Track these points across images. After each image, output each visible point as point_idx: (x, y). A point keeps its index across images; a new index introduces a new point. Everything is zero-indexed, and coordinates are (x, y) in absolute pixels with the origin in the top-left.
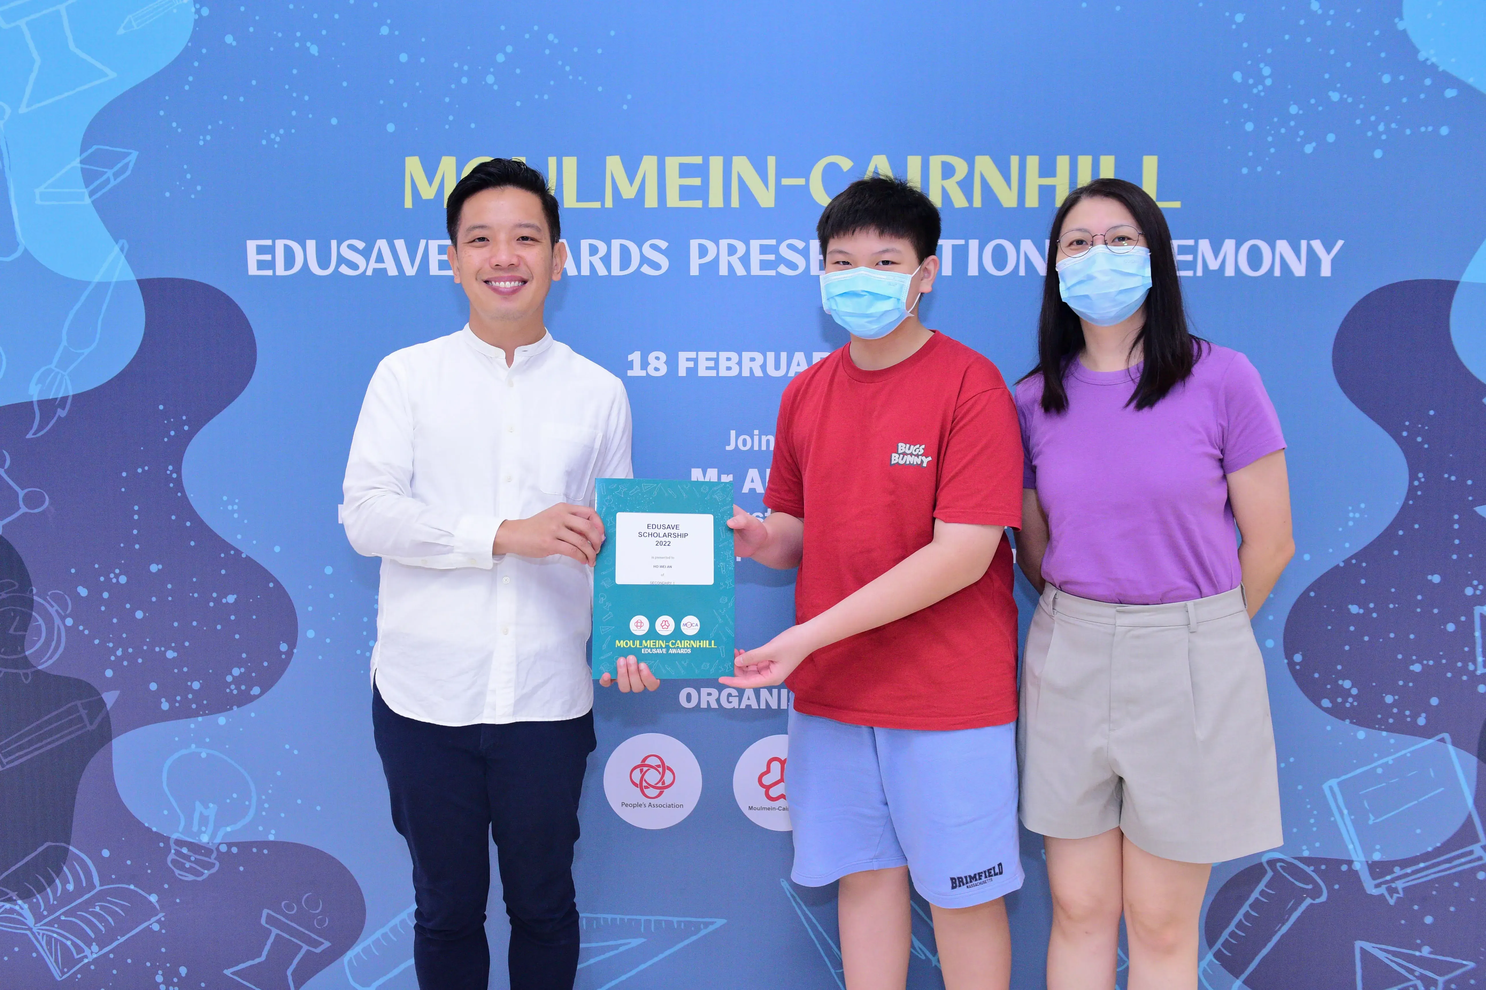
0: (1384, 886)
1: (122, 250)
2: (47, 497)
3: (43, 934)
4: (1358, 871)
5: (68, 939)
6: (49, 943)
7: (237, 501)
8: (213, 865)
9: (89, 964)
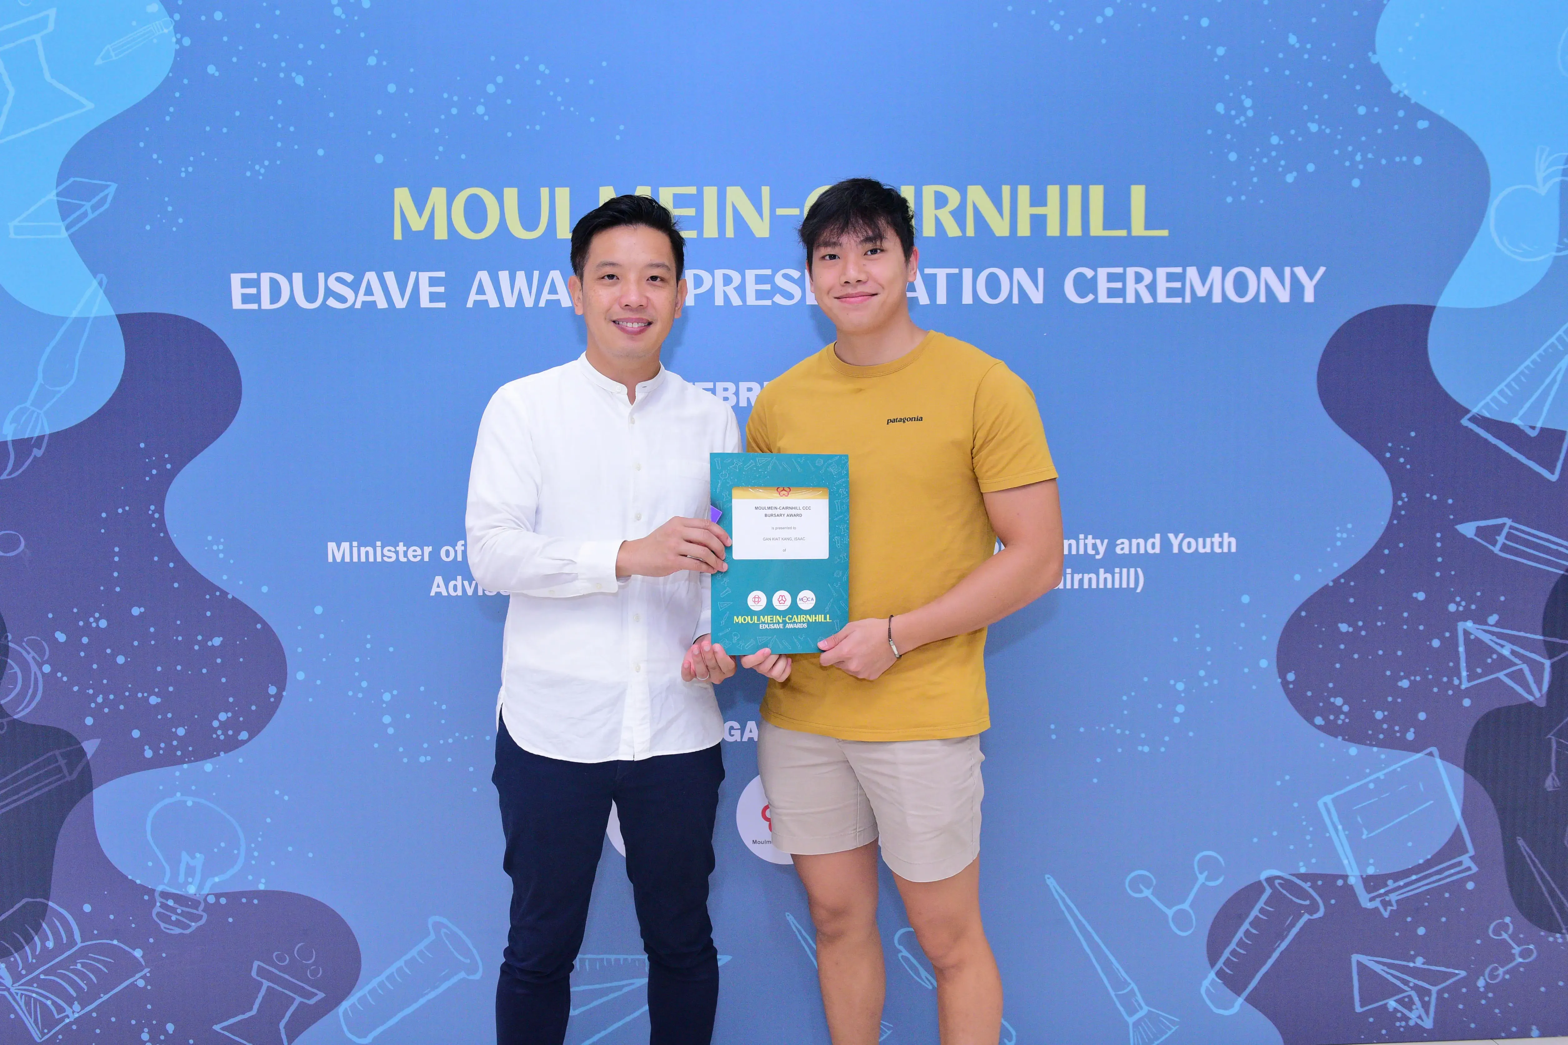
0: (1378, 900)
1: (100, 284)
2: (22, 539)
3: (22, 994)
4: (1354, 886)
5: (48, 998)
6: (27, 1004)
7: (222, 540)
8: (201, 917)
9: (71, 1023)
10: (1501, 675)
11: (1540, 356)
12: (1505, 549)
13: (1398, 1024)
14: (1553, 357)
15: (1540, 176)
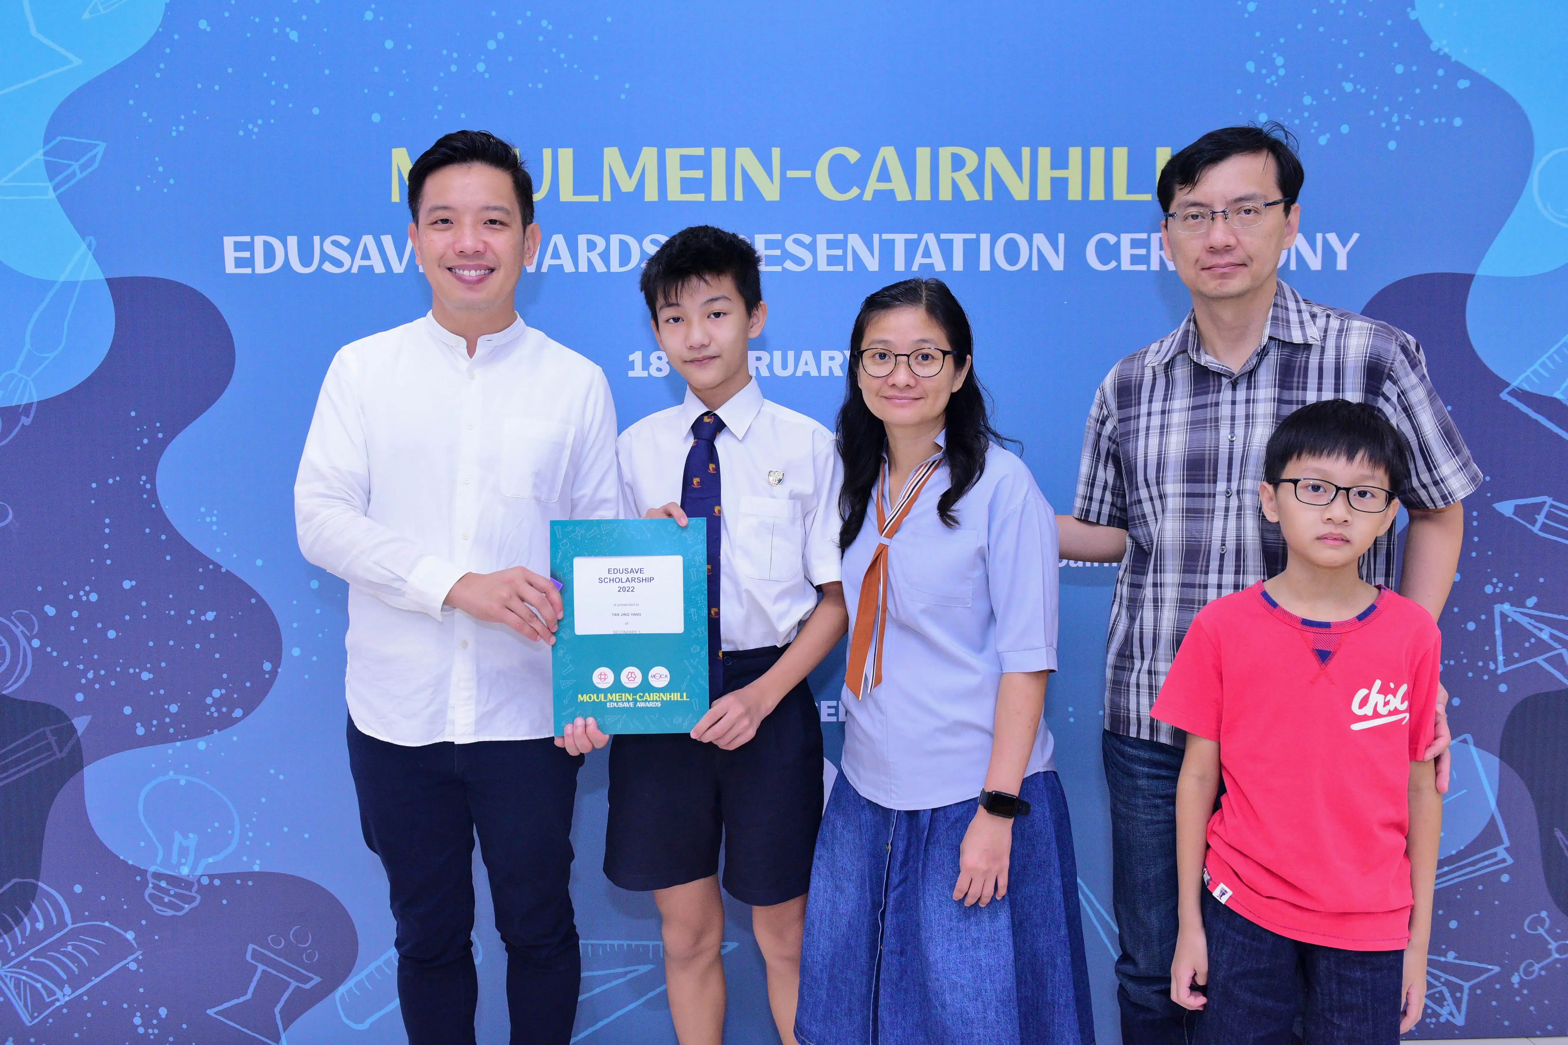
1: (89, 246)
2: (10, 510)
3: (11, 977)
5: (38, 981)
6: (17, 986)
7: (215, 512)
8: (194, 898)
9: (61, 1007)
10: (1539, 660)
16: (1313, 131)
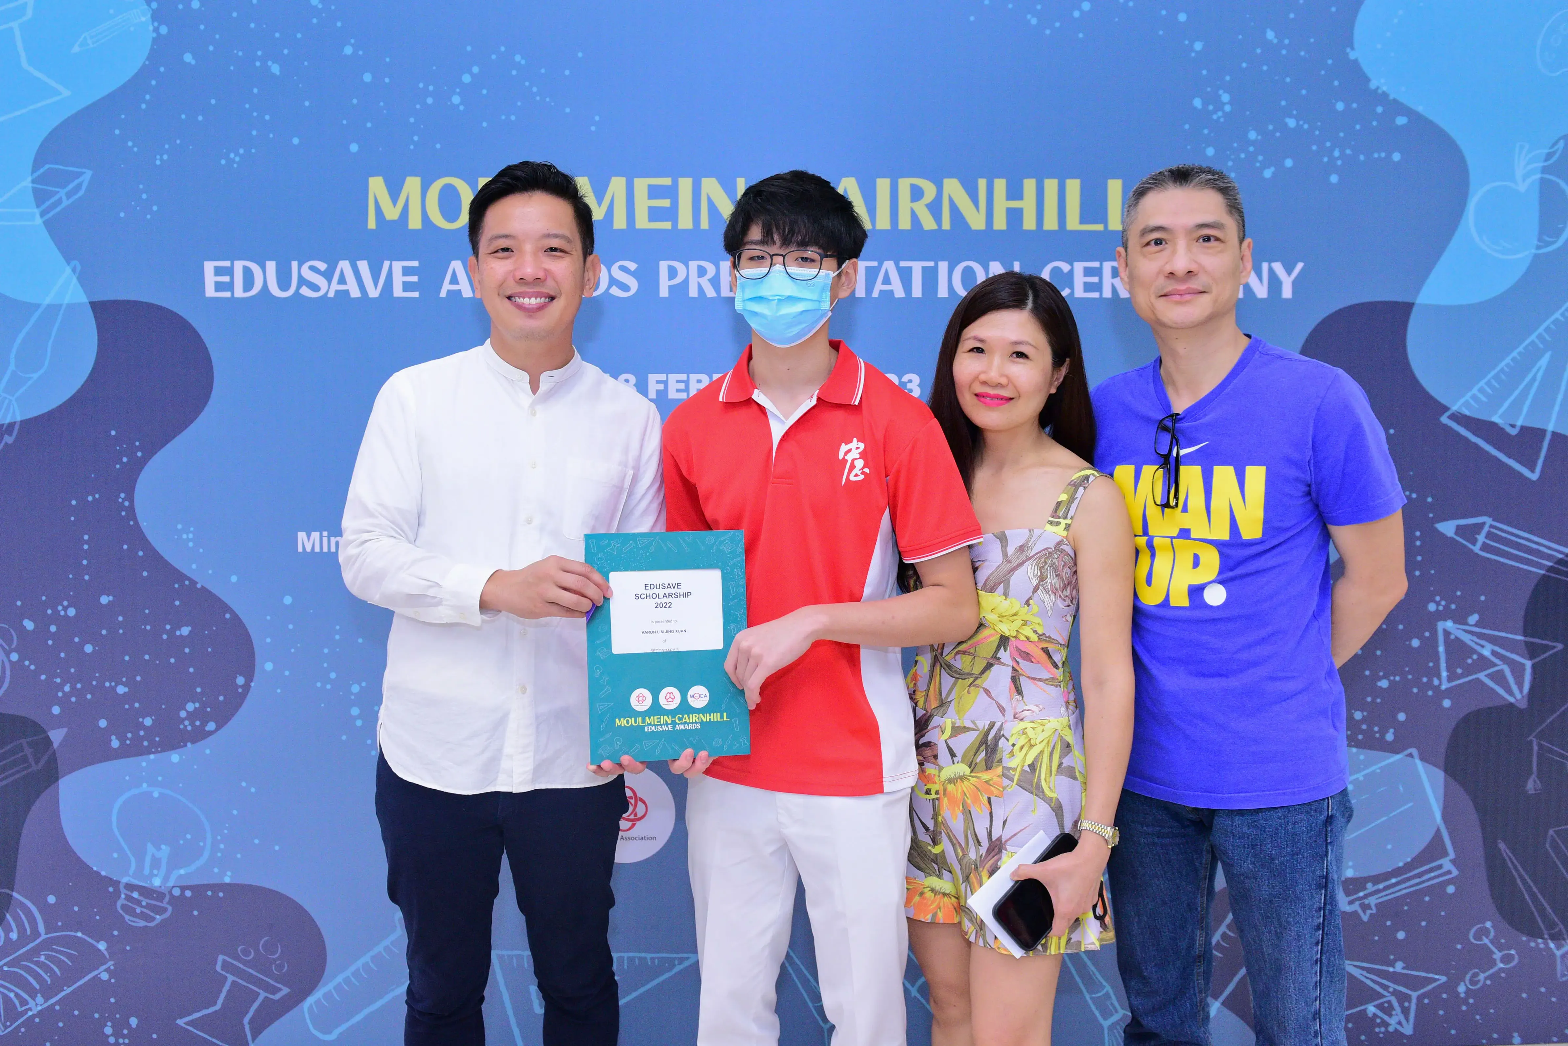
0: (1357, 903)
1: (74, 270)
7: (192, 529)
8: (166, 910)
9: (34, 1016)
10: (1482, 676)
11: (1519, 353)
12: (1485, 547)
13: (1377, 1030)
14: (1533, 355)
15: (1519, 173)
16: (1258, 165)
